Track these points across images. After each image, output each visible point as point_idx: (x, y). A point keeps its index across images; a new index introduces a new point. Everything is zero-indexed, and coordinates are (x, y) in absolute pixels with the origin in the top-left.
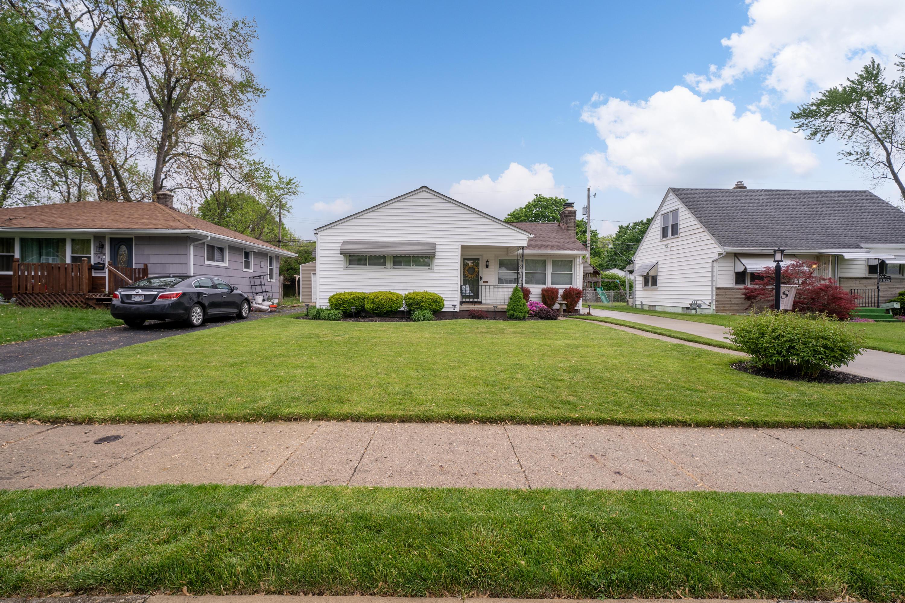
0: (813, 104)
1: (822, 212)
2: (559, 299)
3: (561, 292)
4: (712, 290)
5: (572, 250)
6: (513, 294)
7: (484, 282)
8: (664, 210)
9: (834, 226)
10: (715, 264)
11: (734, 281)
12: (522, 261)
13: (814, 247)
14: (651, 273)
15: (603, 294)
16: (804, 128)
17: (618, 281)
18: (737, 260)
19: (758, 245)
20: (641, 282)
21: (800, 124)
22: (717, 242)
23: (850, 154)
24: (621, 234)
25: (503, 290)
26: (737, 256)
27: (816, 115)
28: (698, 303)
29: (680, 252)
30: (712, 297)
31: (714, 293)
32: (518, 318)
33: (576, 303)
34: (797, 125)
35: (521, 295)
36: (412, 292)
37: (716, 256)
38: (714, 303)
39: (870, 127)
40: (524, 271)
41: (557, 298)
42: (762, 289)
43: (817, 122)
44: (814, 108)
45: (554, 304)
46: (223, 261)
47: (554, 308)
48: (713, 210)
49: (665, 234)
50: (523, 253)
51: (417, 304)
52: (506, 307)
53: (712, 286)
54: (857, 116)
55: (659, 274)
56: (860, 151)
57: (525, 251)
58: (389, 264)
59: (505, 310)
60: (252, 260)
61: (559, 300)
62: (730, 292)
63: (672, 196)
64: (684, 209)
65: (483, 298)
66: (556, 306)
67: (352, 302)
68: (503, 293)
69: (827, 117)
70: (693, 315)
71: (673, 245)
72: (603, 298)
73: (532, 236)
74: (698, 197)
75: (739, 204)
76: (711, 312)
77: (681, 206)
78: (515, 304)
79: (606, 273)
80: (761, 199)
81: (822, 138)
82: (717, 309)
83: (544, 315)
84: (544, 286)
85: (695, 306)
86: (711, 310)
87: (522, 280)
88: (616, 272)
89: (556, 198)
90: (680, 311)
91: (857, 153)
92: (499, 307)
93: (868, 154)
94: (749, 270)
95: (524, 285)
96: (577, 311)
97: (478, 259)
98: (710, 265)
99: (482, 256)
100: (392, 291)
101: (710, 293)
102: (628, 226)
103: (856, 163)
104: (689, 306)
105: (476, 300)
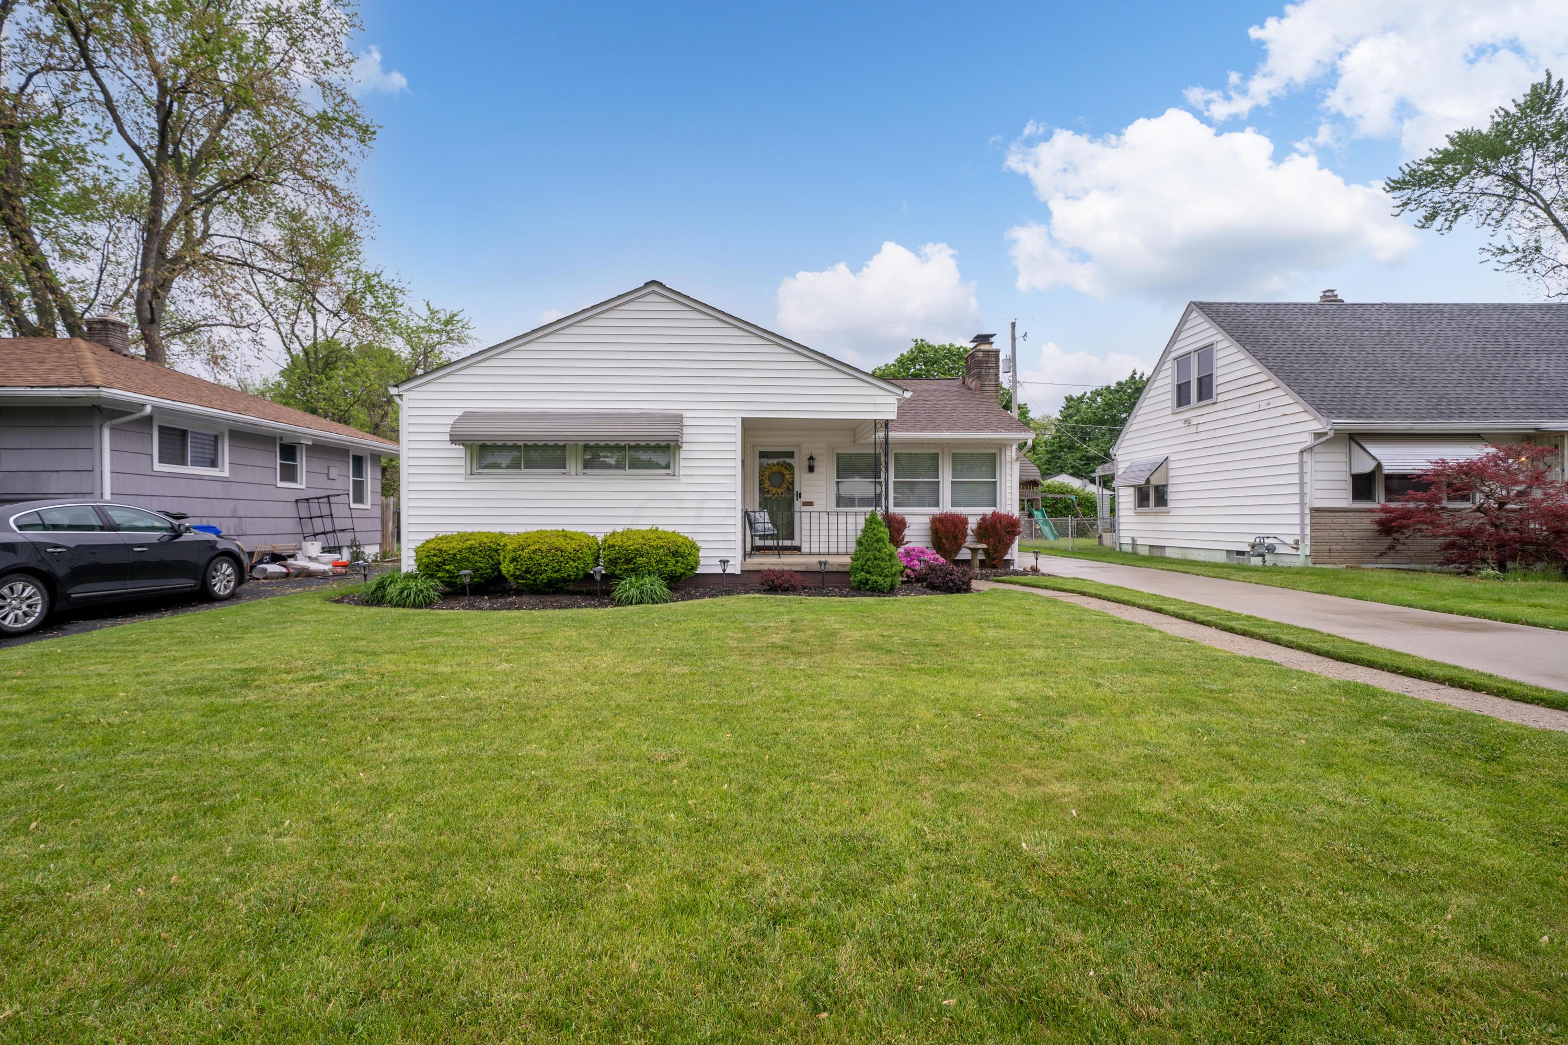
0: (1429, 161)
1: (1518, 346)
2: (969, 539)
3: (973, 523)
4: (1302, 515)
5: (996, 431)
6: (864, 531)
7: (805, 504)
8: (1181, 348)
9: (1552, 372)
10: (1306, 457)
11: (1349, 494)
12: (886, 455)
13: (1524, 418)
14: (1156, 480)
15: (1046, 523)
16: (1412, 206)
17: (1073, 497)
18: (1355, 448)
19: (1399, 413)
20: (1132, 499)
21: (1404, 199)
22: (1310, 408)
23: (1503, 251)
24: (1070, 411)
25: (842, 519)
26: (1355, 438)
27: (1435, 181)
28: (1267, 541)
29: (1219, 433)
30: (1302, 530)
31: (1307, 521)
32: (876, 591)
33: (1008, 546)
34: (1398, 202)
35: (884, 532)
36: (619, 529)
37: (1309, 440)
38: (1308, 542)
39: (1539, 202)
40: (892, 479)
41: (965, 535)
42: (1425, 510)
43: (1436, 195)
44: (1430, 168)
45: (959, 549)
46: (213, 464)
47: (959, 557)
48: (1289, 344)
49: (1182, 397)
50: (887, 438)
51: (628, 561)
52: (847, 560)
53: (1302, 504)
54: (1513, 179)
55: (1171, 481)
56: (1521, 246)
57: (892, 435)
58: (573, 466)
59: (847, 569)
60: (302, 463)
61: (970, 541)
62: (1341, 518)
63: (1197, 318)
64: (1226, 343)
65: (805, 539)
66: (964, 554)
67: (467, 560)
68: (842, 526)
69: (1455, 184)
70: (1255, 569)
71: (1201, 420)
72: (1046, 529)
73: (908, 395)
74: (1252, 319)
75: (1340, 331)
76: (1299, 562)
77: (1219, 337)
78: (870, 555)
79: (1049, 481)
80: (1384, 322)
81: (1447, 224)
82: (1315, 556)
83: (938, 581)
84: (935, 511)
85: (1262, 548)
86: (1301, 558)
87: (887, 498)
88: (1064, 479)
89: (951, 345)
90: (1221, 558)
91: (1517, 250)
92: (831, 560)
93: (1538, 249)
94: (1388, 469)
95: (892, 509)
96: (1009, 562)
97: (791, 455)
98: (1296, 459)
99: (799, 446)
100: (567, 529)
101: (1297, 520)
102: (1083, 397)
103: (1515, 267)
104: (1248, 549)
105: (787, 543)
